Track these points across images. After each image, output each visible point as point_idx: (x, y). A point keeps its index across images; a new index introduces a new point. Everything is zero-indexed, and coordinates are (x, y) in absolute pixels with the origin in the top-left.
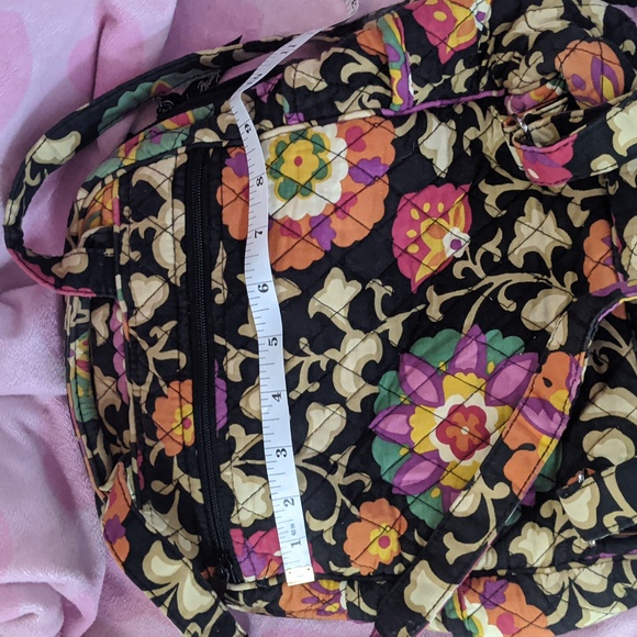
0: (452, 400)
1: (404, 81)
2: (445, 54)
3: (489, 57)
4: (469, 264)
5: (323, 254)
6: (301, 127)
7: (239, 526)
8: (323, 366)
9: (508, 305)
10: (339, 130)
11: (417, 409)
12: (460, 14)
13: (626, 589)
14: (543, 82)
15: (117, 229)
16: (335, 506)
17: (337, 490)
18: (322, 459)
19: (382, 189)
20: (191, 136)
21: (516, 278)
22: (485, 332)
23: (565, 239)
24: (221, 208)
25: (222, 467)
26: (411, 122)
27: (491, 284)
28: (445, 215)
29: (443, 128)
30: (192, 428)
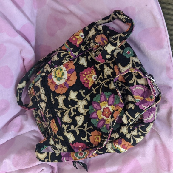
0: (103, 108)
1: (71, 53)
2: (78, 45)
3: (87, 42)
4: (98, 81)
5: (67, 89)
6: (57, 67)
7: (70, 143)
8: (76, 109)
9: (106, 86)
10: (63, 66)
11: (98, 111)
12: (78, 37)
13: (141, 133)
14: (95, 44)
15: (35, 96)
16: (86, 134)
17: (86, 131)
18: (81, 126)
19: (75, 73)
20: (41, 75)
21: (106, 81)
22: (104, 93)
23: (112, 70)
24: (49, 86)
25: (64, 133)
26: (76, 60)
27: (102, 83)
28: (90, 73)
29: (83, 58)
30: (57, 127)
